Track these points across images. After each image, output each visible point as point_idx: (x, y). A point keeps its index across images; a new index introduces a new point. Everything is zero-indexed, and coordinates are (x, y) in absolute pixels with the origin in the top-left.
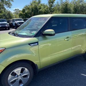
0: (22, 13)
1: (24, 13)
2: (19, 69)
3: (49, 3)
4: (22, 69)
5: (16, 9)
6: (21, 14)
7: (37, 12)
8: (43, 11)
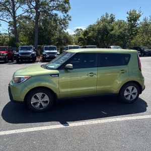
0: (83, 37)
1: (86, 37)
2: (41, 94)
3: (129, 21)
4: (43, 95)
5: (78, 30)
6: (81, 38)
7: (107, 35)
8: (117, 34)
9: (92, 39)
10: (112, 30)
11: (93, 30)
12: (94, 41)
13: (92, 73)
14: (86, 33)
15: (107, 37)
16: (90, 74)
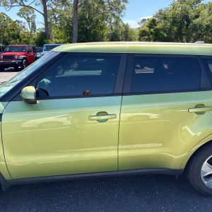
0: (147, 29)
1: (152, 30)
6: (144, 31)
7: (187, 25)
8: (205, 23)
9: (161, 32)
10: (197, 17)
11: (165, 18)
12: (165, 35)
13: (105, 113)
14: (153, 23)
15: (187, 28)
16: (99, 114)
